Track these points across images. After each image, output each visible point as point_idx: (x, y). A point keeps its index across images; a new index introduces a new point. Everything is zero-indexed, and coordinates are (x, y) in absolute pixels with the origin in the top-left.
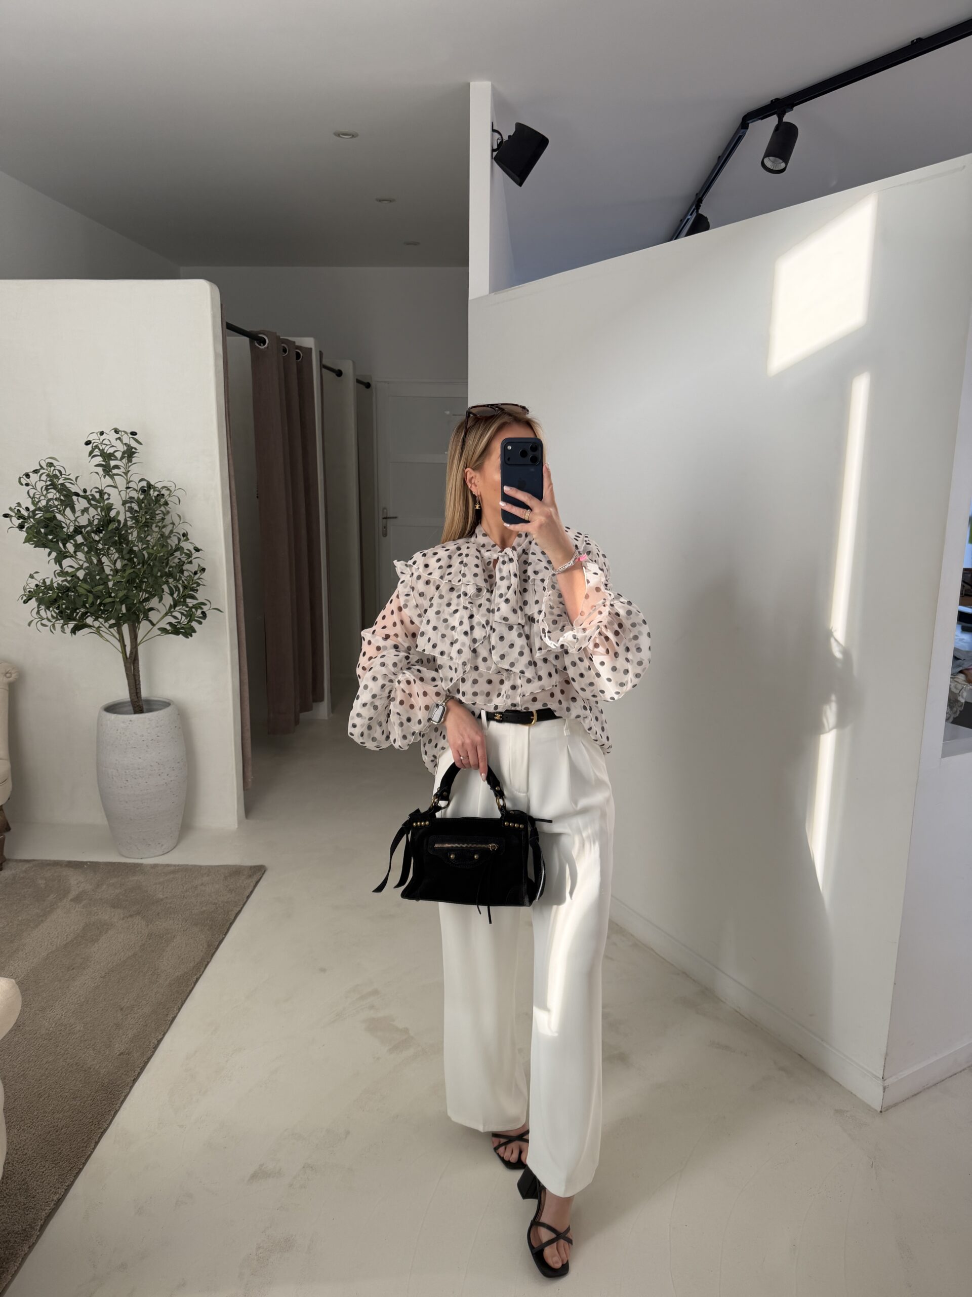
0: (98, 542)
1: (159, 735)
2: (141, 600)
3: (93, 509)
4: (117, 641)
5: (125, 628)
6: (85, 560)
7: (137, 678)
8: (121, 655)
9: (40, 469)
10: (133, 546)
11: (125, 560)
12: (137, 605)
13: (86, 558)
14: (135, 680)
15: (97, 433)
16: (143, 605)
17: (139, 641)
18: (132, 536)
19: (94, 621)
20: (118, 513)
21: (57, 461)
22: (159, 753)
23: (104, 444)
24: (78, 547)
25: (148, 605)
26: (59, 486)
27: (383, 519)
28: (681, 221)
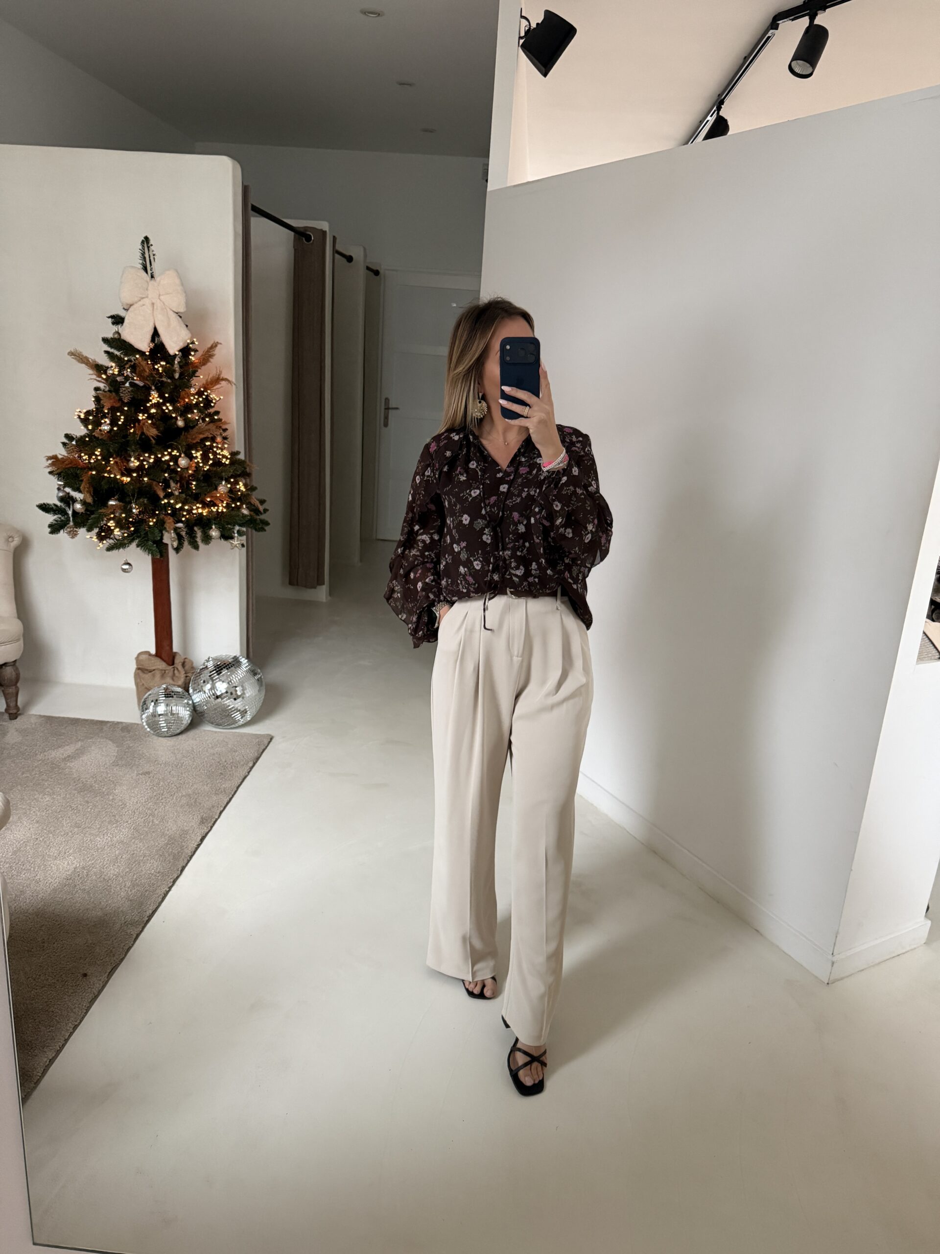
27: (385, 409)
28: (701, 122)
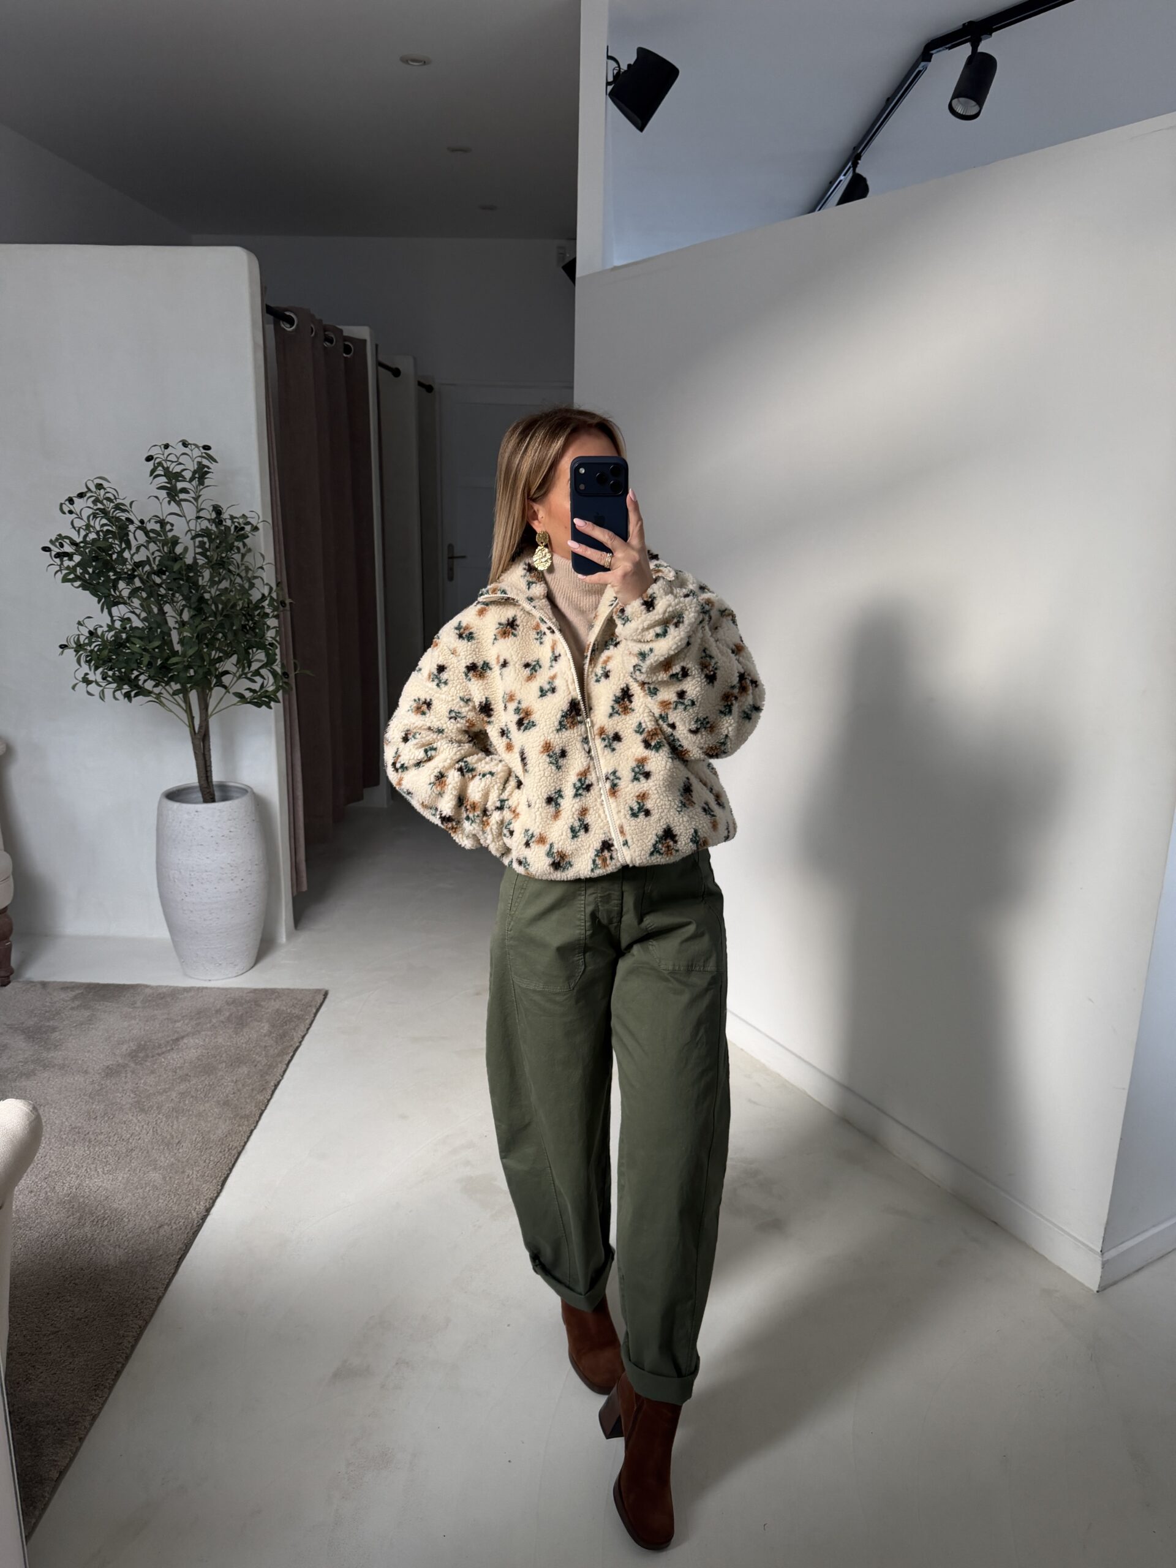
0: (160, 586)
1: (232, 830)
2: (214, 661)
3: (152, 543)
4: (184, 712)
5: (193, 696)
6: (142, 608)
7: (207, 759)
8: (188, 729)
9: (86, 492)
10: (204, 592)
11: (194, 609)
12: (207, 667)
13: (144, 606)
14: (205, 761)
15: (161, 446)
16: (215, 667)
17: (210, 709)
18: (203, 579)
19: (155, 686)
20: (186, 549)
21: (109, 482)
22: (232, 853)
23: (169, 461)
24: (134, 593)
25: (223, 667)
26: (111, 514)
27: (449, 558)
28: (831, 183)
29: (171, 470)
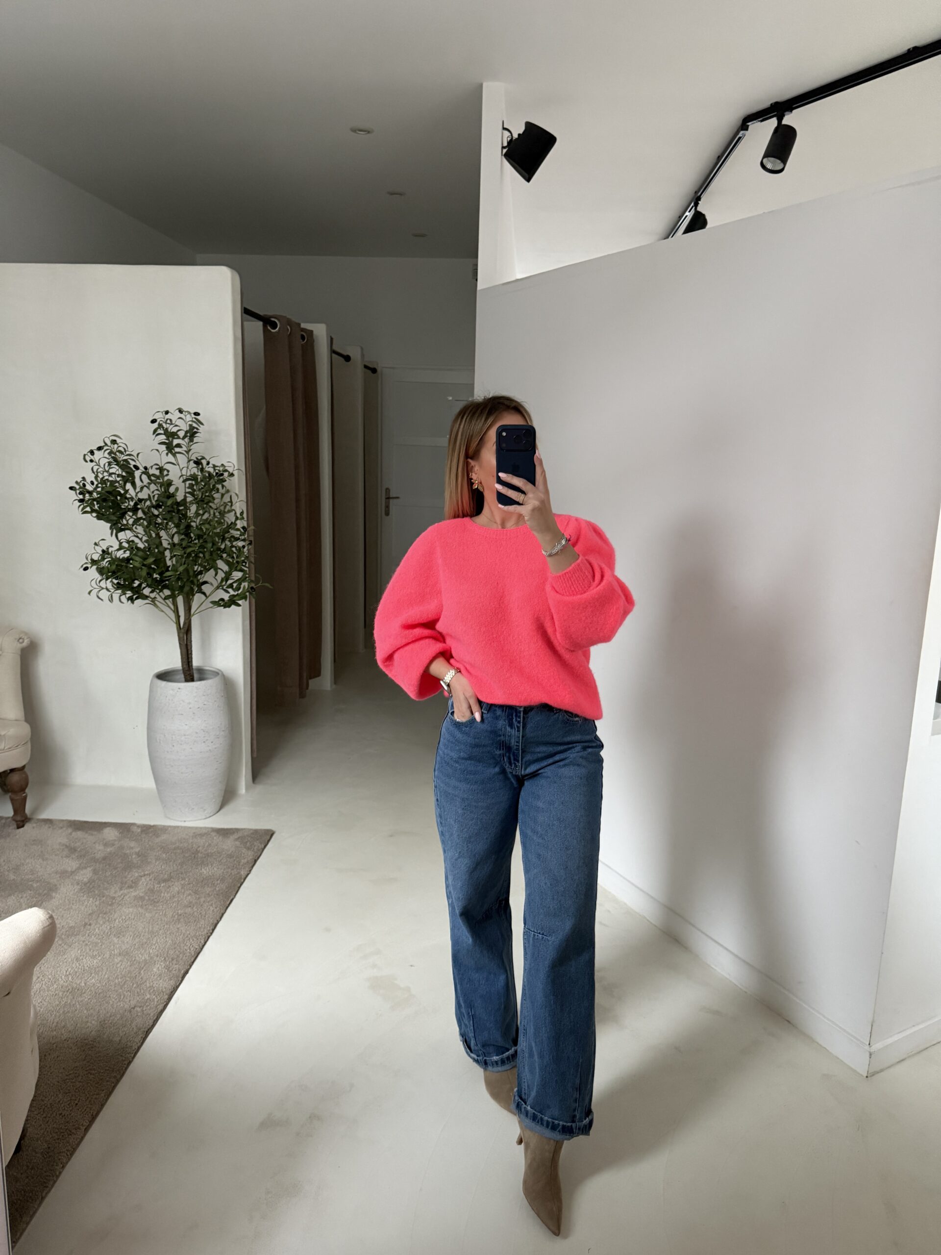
0: (157, 516)
1: (205, 703)
2: (196, 573)
3: (154, 485)
4: (172, 612)
5: (180, 600)
6: (144, 533)
7: (189, 648)
8: (175, 625)
9: (104, 446)
10: (191, 522)
11: (182, 534)
12: (191, 579)
13: (145, 531)
14: (187, 650)
15: (162, 412)
16: (197, 578)
17: (193, 611)
18: (190, 512)
19: (152, 592)
20: (177, 489)
21: (121, 439)
22: (205, 721)
23: (169, 423)
24: (138, 521)
25: (202, 578)
26: (122, 462)
27: (386, 498)
28: (680, 217)
29: (169, 431)
